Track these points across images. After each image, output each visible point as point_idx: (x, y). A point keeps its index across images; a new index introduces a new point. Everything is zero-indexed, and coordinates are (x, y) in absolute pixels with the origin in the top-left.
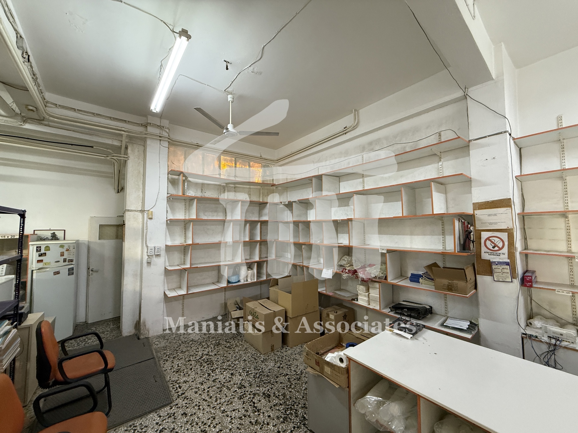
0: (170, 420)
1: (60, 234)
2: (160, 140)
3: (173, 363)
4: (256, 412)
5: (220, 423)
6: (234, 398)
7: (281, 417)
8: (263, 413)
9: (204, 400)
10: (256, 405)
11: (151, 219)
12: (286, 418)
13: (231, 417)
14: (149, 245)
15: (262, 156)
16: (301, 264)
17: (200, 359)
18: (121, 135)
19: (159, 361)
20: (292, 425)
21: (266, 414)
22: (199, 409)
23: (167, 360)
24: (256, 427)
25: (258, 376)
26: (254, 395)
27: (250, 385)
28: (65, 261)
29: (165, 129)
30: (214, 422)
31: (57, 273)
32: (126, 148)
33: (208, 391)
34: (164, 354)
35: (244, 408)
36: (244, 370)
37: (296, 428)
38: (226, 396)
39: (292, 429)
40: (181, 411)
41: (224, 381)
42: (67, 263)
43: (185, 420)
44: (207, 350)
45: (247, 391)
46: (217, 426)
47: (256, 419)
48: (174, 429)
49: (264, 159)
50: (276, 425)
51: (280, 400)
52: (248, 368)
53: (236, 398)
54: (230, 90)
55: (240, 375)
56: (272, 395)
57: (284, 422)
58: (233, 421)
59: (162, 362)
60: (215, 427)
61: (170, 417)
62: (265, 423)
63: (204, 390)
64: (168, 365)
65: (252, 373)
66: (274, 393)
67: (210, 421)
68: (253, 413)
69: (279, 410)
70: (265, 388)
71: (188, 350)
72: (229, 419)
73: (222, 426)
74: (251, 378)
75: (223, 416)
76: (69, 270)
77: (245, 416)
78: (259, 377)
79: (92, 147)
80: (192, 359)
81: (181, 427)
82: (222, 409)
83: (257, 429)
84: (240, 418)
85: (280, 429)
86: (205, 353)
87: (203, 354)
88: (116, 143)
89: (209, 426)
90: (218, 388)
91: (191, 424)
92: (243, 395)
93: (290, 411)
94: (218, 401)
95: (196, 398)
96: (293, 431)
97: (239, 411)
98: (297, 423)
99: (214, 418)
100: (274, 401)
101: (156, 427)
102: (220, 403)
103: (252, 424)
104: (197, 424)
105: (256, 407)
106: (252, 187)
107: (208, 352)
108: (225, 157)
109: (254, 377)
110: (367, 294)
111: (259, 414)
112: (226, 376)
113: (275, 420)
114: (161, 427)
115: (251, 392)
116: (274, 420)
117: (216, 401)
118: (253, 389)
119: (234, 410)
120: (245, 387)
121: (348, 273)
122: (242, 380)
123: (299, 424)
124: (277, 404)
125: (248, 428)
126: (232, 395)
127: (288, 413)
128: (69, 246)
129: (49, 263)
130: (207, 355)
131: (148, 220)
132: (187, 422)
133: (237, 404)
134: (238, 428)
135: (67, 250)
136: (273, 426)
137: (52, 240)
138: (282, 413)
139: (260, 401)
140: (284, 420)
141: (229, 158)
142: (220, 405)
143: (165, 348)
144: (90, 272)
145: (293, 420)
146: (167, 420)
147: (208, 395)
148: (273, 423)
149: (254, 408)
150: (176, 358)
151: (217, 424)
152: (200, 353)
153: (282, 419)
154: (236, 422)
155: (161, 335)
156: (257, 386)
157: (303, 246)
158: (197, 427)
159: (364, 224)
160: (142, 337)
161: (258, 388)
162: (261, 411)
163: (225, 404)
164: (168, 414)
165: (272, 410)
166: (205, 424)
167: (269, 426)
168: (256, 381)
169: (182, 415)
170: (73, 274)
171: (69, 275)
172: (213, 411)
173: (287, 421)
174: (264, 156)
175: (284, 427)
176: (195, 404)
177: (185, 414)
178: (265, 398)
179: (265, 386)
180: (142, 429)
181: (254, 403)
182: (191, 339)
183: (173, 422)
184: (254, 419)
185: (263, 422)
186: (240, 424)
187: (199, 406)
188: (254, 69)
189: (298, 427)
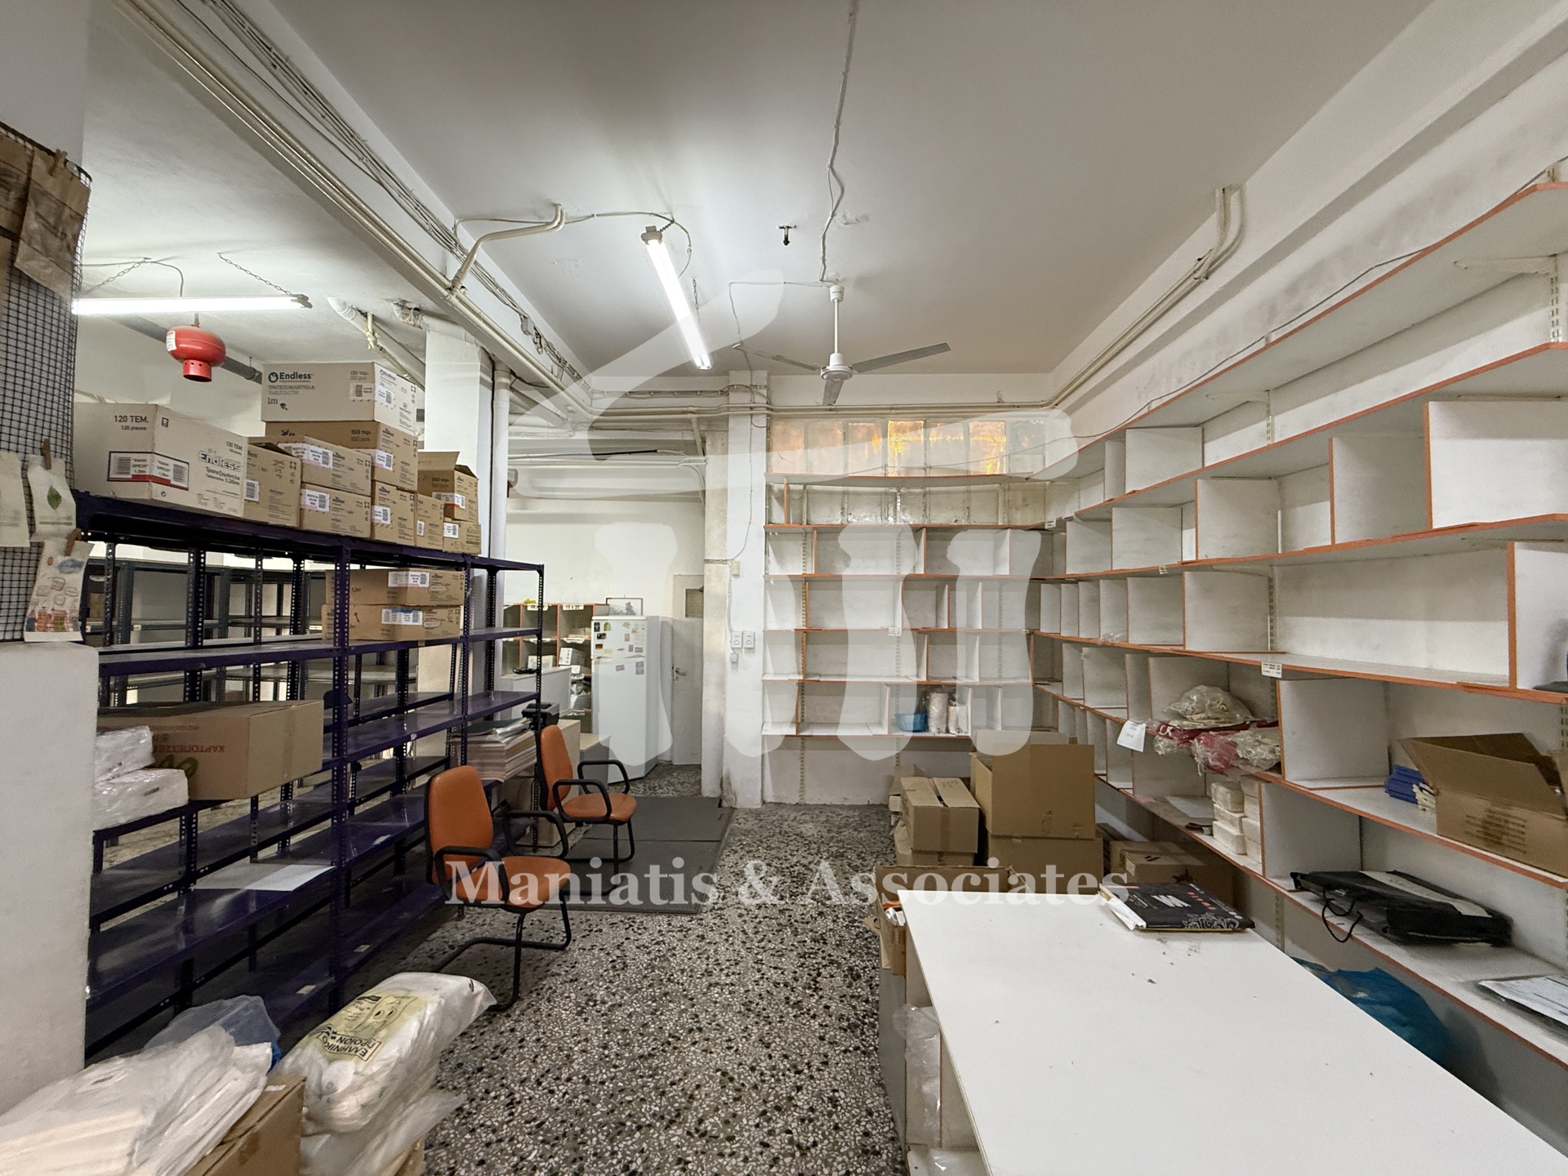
0: (679, 935)
1: (636, 606)
2: (752, 415)
3: (741, 858)
4: (810, 988)
5: (739, 974)
6: (792, 950)
7: (848, 1020)
8: (821, 997)
9: (744, 931)
10: (818, 979)
11: (737, 576)
12: (857, 1026)
13: (763, 974)
14: (734, 629)
15: (1004, 399)
16: (1081, 702)
17: (787, 868)
18: (689, 421)
19: (724, 848)
20: (856, 1042)
21: (824, 1002)
22: (727, 940)
23: (736, 852)
24: (790, 1009)
25: (867, 935)
26: (832, 962)
27: (838, 945)
28: (631, 649)
29: (761, 391)
30: (733, 969)
31: (620, 668)
32: (704, 441)
33: (760, 922)
34: (740, 840)
35: (795, 972)
36: (849, 917)
37: (859, 1052)
38: (781, 943)
39: (851, 1049)
40: (700, 930)
41: (799, 918)
42: (634, 653)
43: (697, 945)
44: (810, 858)
45: (823, 952)
46: (732, 977)
47: (800, 998)
48: (674, 948)
49: (1009, 407)
50: (826, 1026)
51: (872, 994)
52: (860, 917)
53: (795, 953)
54: (830, 274)
55: (834, 921)
56: (864, 978)
57: (845, 1030)
58: (761, 983)
59: (726, 852)
60: (727, 975)
61: (681, 931)
62: (812, 1013)
63: (756, 918)
64: (734, 858)
65: (859, 927)
66: (871, 978)
67: (728, 963)
68: (804, 988)
69: (854, 1007)
70: (863, 961)
71: (779, 848)
72: (758, 976)
73: (739, 980)
74: (849, 933)
75: (753, 968)
76: (637, 664)
77: (786, 985)
78: (866, 939)
79: (655, 451)
80: (774, 864)
81: (685, 951)
82: (760, 957)
83: (788, 1013)
84: (776, 984)
85: (827, 1036)
86: (804, 861)
87: (798, 862)
88: (688, 437)
89: (722, 970)
90: (779, 924)
91: (699, 954)
92: (811, 953)
93: (876, 1020)
94: (763, 944)
95: (734, 923)
96: (850, 1052)
97: (782, 973)
98: (871, 1045)
99: (737, 964)
100: (859, 990)
101: (656, 935)
102: (763, 948)
103: (787, 1003)
104: (707, 959)
105: (817, 982)
106: (973, 488)
107: (810, 863)
108: (899, 423)
109: (857, 935)
110: (1237, 816)
111: (812, 995)
112: (808, 912)
113: (833, 1018)
114: (661, 938)
115: (830, 955)
116: (830, 1016)
117: (762, 940)
118: (835, 953)
119: (775, 968)
120: (825, 943)
121: (1171, 738)
122: (831, 930)
123: (871, 1048)
124: (860, 996)
125: (777, 1004)
126: (793, 945)
127: (866, 1021)
128: (636, 625)
129: (610, 651)
130: (804, 866)
131: (733, 579)
132: (697, 948)
133: (790, 963)
134: (760, 995)
135: (634, 632)
136: (821, 1025)
137: (627, 614)
138: (856, 1014)
139: (832, 976)
140: (849, 1026)
141: (909, 424)
142: (762, 950)
143: (746, 833)
144: (675, 674)
145: (867, 1036)
146: (674, 934)
147: (755, 927)
148: (824, 1021)
149: (812, 983)
150: (751, 854)
151: (733, 973)
152: (795, 860)
153: (845, 1024)
154: (765, 985)
155: (756, 810)
156: (850, 952)
157: (1085, 650)
158: (705, 962)
159: (1271, 580)
160: (724, 804)
161: (848, 956)
162: (820, 993)
163: (771, 952)
164: (681, 926)
165: (842, 1001)
166: (719, 964)
167: (812, 1021)
168: (854, 942)
169: (698, 936)
170: (642, 672)
171: (637, 673)
172: (743, 952)
173: (853, 1032)
174: (1008, 399)
175: (838, 1037)
176: (726, 930)
177: (703, 938)
178: (846, 976)
179: (865, 958)
180: (639, 929)
181: (819, 974)
182: (798, 831)
183: (680, 940)
184: (796, 997)
185: (809, 1010)
186: (768, 992)
187: (730, 936)
188: (845, 217)
189: (864, 1052)
